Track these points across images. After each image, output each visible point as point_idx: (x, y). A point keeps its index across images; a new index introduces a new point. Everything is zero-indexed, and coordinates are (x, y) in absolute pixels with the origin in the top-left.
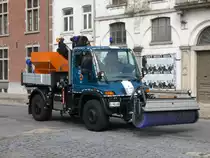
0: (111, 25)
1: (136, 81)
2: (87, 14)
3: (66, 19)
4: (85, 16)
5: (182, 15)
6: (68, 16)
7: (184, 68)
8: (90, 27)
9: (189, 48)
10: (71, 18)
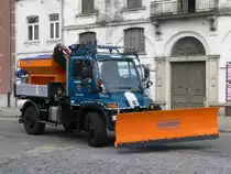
0: (81, 35)
1: (140, 92)
2: (54, 22)
3: (30, 28)
4: (52, 25)
5: (157, 26)
6: (33, 25)
7: (158, 79)
8: (57, 36)
9: (164, 59)
10: (37, 27)
